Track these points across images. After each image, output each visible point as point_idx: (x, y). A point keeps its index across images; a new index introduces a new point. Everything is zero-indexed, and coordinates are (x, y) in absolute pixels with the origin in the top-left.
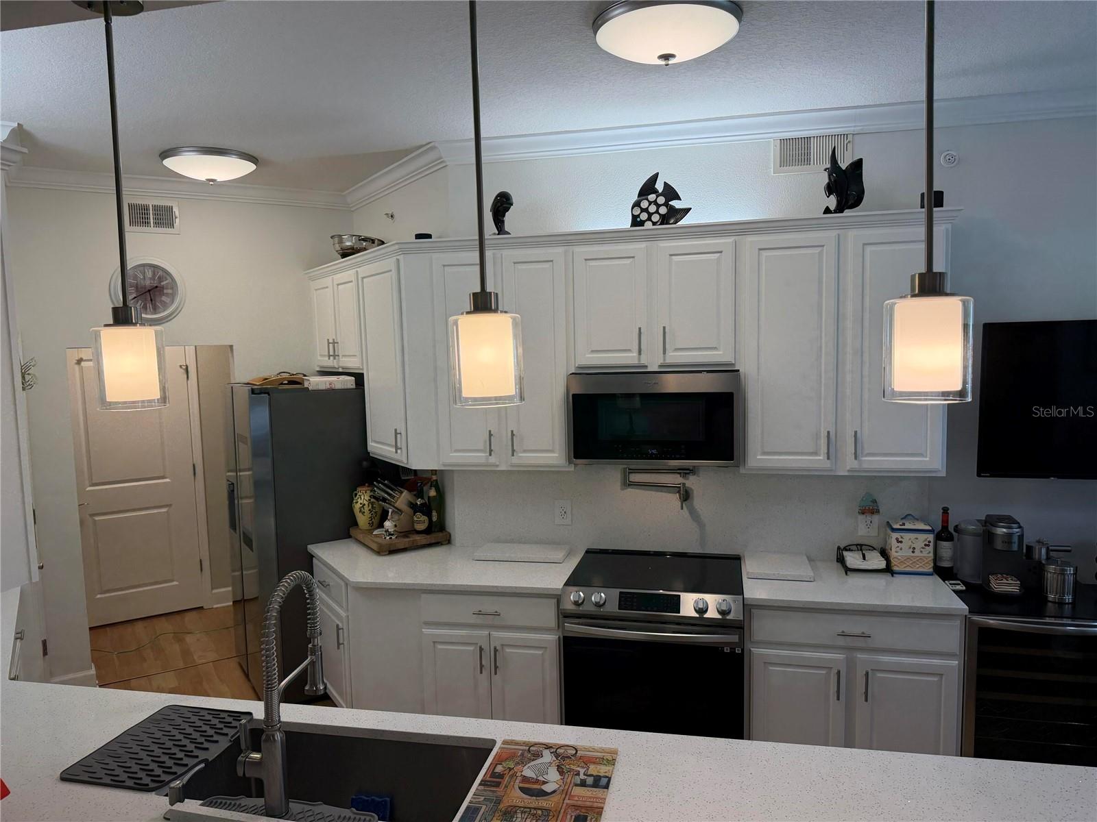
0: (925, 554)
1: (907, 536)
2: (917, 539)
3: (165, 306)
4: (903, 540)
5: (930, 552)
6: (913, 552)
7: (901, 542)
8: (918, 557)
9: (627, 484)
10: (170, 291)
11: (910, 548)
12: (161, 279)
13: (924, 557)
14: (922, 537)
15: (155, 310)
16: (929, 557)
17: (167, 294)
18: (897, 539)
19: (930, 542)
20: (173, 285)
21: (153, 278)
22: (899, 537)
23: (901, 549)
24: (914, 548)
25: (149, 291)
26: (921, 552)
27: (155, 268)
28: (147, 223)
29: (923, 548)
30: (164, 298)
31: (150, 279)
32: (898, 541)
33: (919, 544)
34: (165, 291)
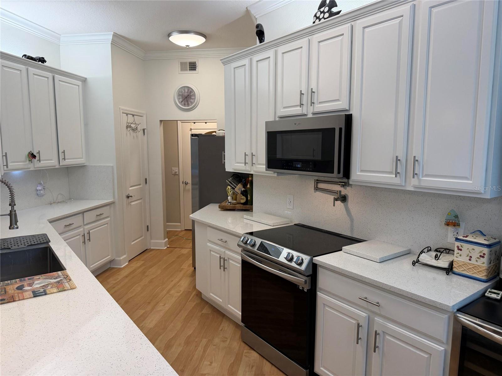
0: (479, 263)
1: (466, 246)
2: (473, 249)
3: (192, 103)
4: (462, 248)
5: (484, 263)
6: (470, 260)
7: (461, 250)
8: (474, 264)
9: (317, 189)
10: (194, 97)
11: (468, 256)
12: (191, 92)
13: (478, 266)
14: (478, 249)
15: (188, 105)
16: (484, 267)
17: (193, 99)
18: (458, 247)
19: (484, 254)
20: (194, 95)
21: (188, 92)
22: (459, 246)
23: (460, 255)
24: (471, 257)
25: (186, 97)
26: (477, 261)
27: (188, 87)
28: (186, 70)
29: (478, 258)
30: (191, 100)
31: (187, 92)
32: (459, 249)
33: (475, 255)
34: (192, 97)
